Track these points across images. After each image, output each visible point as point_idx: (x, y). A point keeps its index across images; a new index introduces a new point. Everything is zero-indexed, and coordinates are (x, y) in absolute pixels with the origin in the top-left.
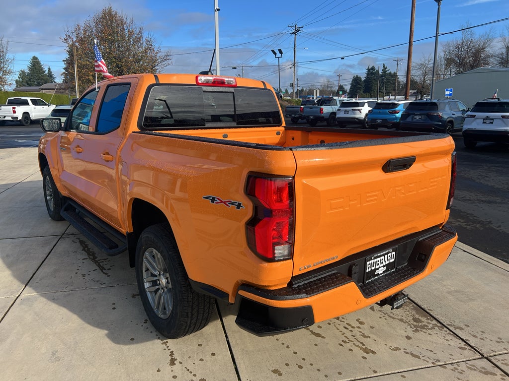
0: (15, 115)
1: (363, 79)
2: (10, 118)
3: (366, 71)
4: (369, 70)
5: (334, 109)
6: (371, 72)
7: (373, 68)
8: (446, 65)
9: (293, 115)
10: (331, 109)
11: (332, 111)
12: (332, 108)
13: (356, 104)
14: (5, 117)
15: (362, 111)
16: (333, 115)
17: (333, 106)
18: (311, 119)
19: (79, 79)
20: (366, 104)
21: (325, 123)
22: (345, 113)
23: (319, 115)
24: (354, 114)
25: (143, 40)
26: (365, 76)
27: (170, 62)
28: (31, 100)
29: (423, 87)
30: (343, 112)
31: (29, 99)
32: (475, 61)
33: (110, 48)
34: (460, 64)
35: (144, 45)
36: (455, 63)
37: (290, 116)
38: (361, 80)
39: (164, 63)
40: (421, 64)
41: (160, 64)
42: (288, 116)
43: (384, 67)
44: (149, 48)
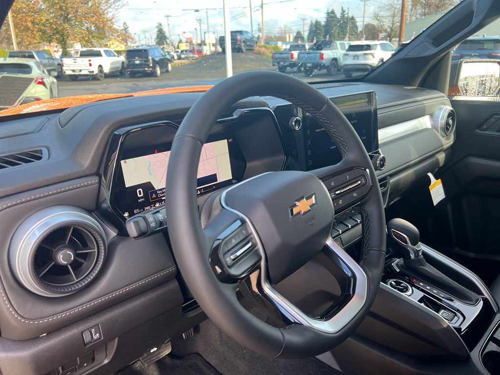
0: (91, 69)
1: (323, 23)
2: (86, 72)
3: (325, 15)
4: (328, 14)
5: (335, 54)
6: (331, 15)
7: (333, 12)
8: (412, 6)
9: (282, 63)
10: (332, 54)
11: (332, 57)
12: (333, 52)
13: (368, 47)
14: (81, 71)
15: (375, 55)
16: (334, 62)
17: (334, 51)
18: (309, 67)
19: (16, 26)
20: (379, 47)
21: (325, 71)
22: (354, 59)
23: (319, 61)
24: (366, 59)
26: (325, 20)
28: (104, 51)
29: (392, 30)
30: (352, 57)
31: (102, 50)
34: (425, 5)
36: (421, 4)
37: (278, 63)
38: (320, 25)
39: (117, 4)
40: (391, 5)
41: (114, 5)
42: (276, 64)
43: (342, 10)
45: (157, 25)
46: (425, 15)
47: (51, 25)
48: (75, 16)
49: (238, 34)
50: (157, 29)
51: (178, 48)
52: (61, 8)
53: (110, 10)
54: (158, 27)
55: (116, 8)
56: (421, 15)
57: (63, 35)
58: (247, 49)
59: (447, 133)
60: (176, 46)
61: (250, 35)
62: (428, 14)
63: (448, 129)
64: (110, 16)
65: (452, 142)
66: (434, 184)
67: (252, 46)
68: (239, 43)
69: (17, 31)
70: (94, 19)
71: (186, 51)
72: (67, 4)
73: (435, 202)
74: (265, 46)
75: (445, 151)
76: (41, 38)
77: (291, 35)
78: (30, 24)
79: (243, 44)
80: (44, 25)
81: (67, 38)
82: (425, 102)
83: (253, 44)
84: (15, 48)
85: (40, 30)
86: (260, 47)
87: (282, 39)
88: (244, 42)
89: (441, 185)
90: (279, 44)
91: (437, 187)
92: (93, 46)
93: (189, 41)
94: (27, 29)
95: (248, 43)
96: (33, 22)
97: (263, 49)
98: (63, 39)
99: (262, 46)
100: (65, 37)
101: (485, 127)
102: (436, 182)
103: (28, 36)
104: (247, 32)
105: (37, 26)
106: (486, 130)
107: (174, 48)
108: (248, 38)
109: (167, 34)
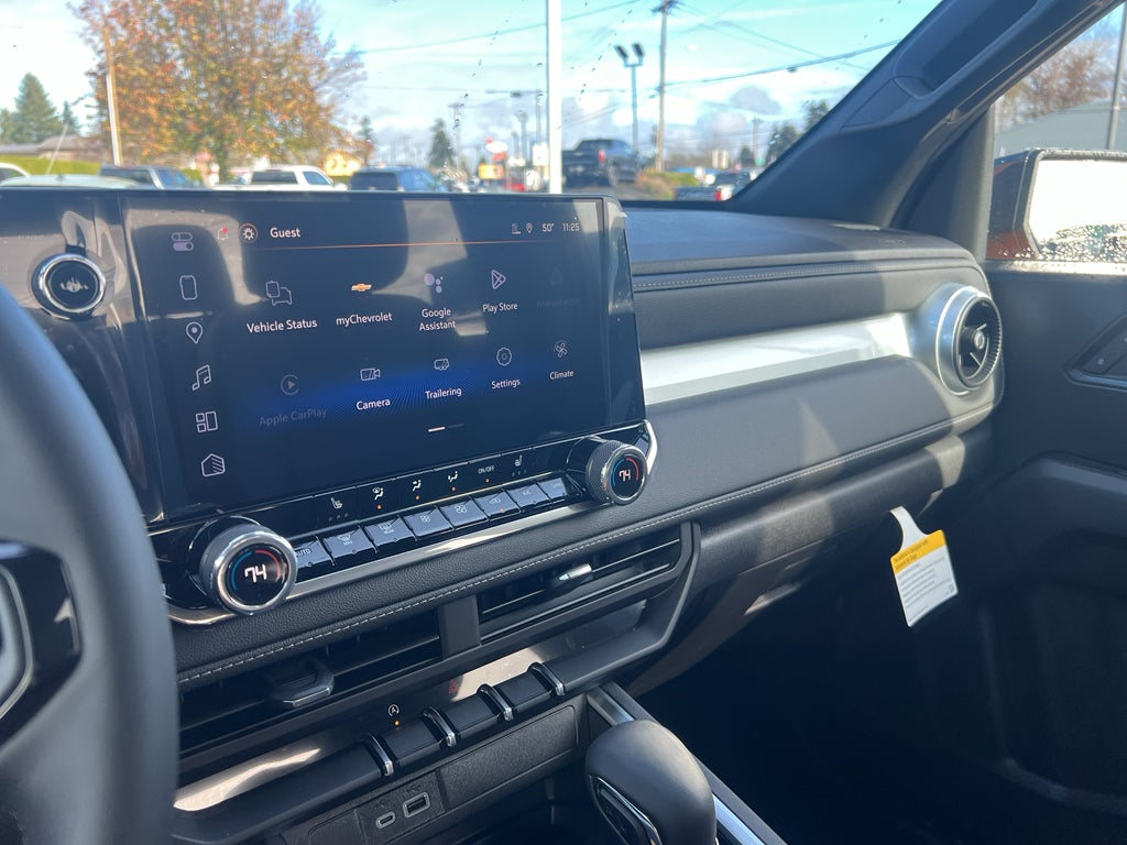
6: (819, 114)
25: (290, 11)
27: (359, 71)
32: (1072, 86)
33: (201, 33)
34: (1036, 94)
35: (293, 28)
38: (794, 134)
39: (342, 77)
41: (334, 79)
44: (305, 33)
45: (433, 124)
46: (1034, 115)
47: (198, 116)
48: (251, 99)
49: (602, 146)
50: (432, 134)
51: (477, 174)
52: (222, 81)
53: (327, 88)
54: (434, 129)
55: (340, 84)
56: (1026, 116)
57: (221, 138)
58: (621, 181)
59: (966, 379)
60: (473, 170)
61: (629, 151)
62: (1042, 113)
63: (970, 364)
64: (324, 100)
65: (989, 408)
66: (918, 547)
67: (632, 174)
68: (602, 165)
69: (125, 125)
70: (290, 106)
71: (491, 181)
72: (236, 72)
73: (913, 614)
74: (662, 176)
75: (965, 435)
76: (176, 143)
77: (725, 154)
78: (153, 112)
79: (611, 170)
80: (183, 114)
81: (231, 143)
82: (880, 267)
83: (633, 170)
84: (118, 161)
85: (172, 125)
86: (651, 176)
87: (705, 162)
88: (615, 164)
89: (942, 551)
90: (699, 172)
91: (924, 560)
92: (285, 161)
93: (501, 160)
94: (147, 121)
95: (625, 168)
96: (160, 108)
97: (658, 181)
98: (222, 146)
99: (657, 175)
100: (226, 143)
101: (1101, 362)
102: (926, 542)
103: (149, 137)
104: (622, 144)
105: (168, 117)
106: (1104, 372)
107: (468, 174)
108: (626, 156)
109: (454, 145)
